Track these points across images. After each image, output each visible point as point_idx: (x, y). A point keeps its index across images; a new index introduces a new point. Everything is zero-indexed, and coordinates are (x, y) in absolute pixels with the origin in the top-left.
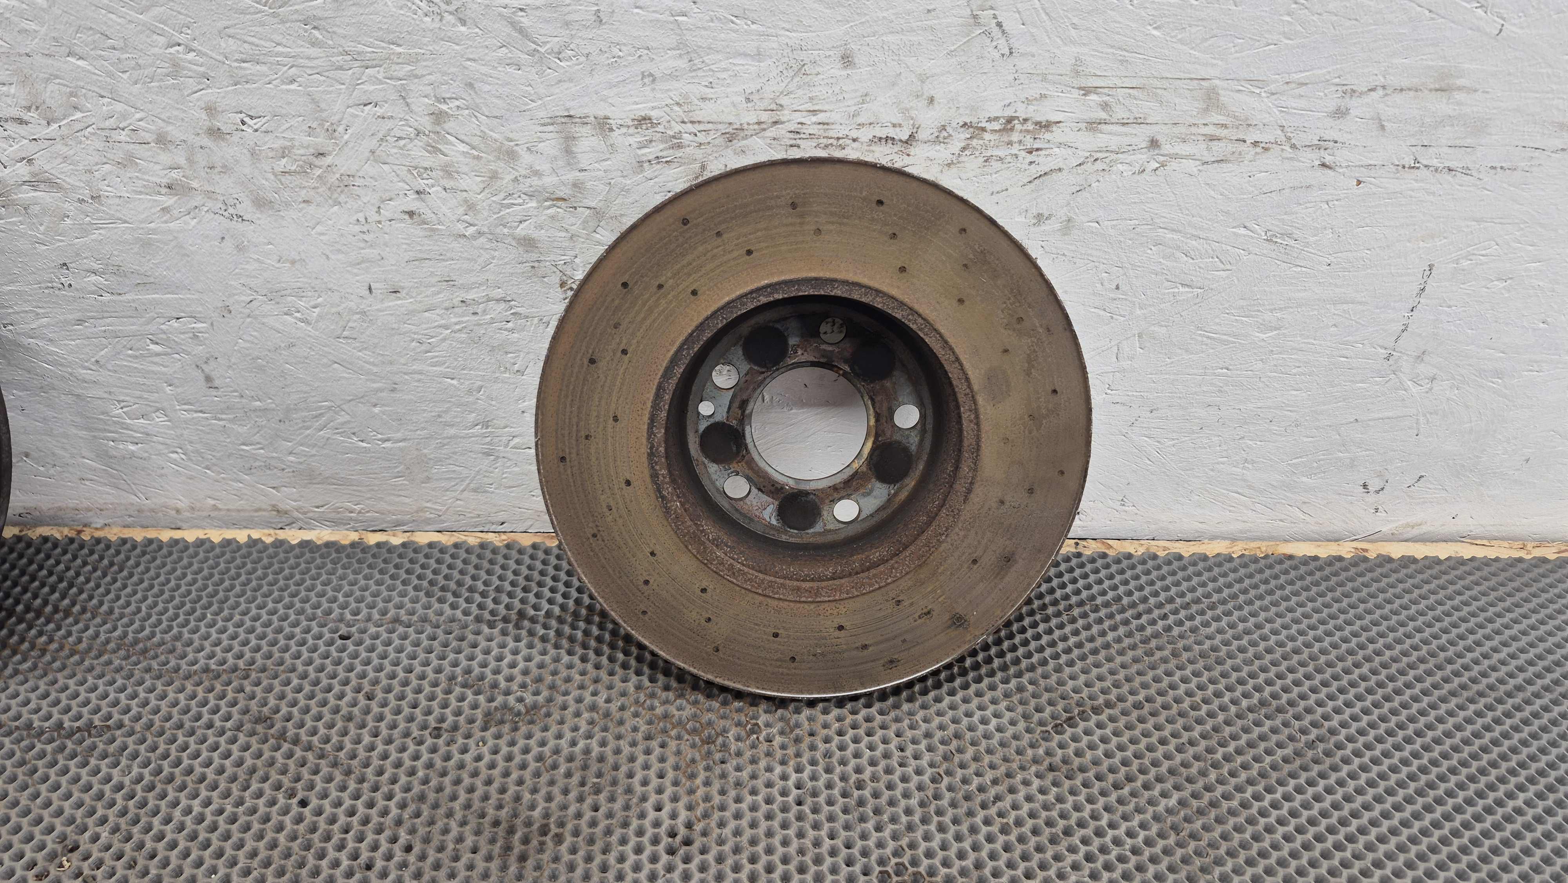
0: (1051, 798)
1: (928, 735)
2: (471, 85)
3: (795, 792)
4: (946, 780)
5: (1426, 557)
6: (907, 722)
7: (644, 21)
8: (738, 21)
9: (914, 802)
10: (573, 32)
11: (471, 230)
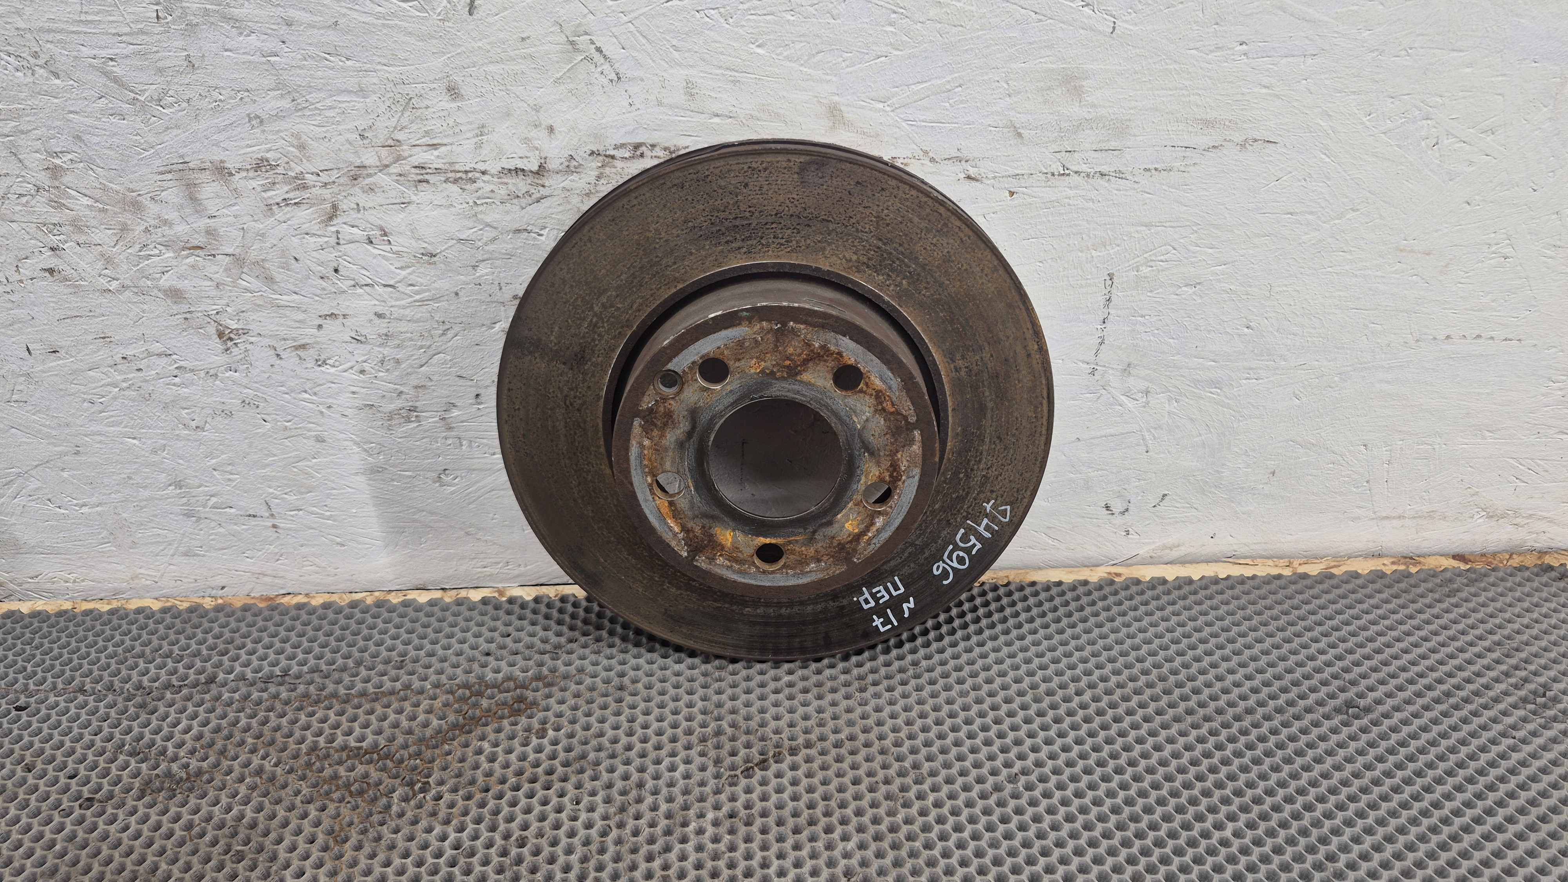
0: (722, 847)
1: (609, 786)
2: (78, 138)
3: (449, 853)
4: (614, 833)
5: (1177, 578)
6: (589, 773)
7: (236, 63)
8: (332, 59)
9: (574, 858)
10: (169, 79)
11: (114, 285)
